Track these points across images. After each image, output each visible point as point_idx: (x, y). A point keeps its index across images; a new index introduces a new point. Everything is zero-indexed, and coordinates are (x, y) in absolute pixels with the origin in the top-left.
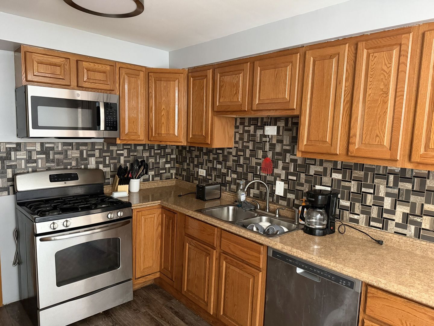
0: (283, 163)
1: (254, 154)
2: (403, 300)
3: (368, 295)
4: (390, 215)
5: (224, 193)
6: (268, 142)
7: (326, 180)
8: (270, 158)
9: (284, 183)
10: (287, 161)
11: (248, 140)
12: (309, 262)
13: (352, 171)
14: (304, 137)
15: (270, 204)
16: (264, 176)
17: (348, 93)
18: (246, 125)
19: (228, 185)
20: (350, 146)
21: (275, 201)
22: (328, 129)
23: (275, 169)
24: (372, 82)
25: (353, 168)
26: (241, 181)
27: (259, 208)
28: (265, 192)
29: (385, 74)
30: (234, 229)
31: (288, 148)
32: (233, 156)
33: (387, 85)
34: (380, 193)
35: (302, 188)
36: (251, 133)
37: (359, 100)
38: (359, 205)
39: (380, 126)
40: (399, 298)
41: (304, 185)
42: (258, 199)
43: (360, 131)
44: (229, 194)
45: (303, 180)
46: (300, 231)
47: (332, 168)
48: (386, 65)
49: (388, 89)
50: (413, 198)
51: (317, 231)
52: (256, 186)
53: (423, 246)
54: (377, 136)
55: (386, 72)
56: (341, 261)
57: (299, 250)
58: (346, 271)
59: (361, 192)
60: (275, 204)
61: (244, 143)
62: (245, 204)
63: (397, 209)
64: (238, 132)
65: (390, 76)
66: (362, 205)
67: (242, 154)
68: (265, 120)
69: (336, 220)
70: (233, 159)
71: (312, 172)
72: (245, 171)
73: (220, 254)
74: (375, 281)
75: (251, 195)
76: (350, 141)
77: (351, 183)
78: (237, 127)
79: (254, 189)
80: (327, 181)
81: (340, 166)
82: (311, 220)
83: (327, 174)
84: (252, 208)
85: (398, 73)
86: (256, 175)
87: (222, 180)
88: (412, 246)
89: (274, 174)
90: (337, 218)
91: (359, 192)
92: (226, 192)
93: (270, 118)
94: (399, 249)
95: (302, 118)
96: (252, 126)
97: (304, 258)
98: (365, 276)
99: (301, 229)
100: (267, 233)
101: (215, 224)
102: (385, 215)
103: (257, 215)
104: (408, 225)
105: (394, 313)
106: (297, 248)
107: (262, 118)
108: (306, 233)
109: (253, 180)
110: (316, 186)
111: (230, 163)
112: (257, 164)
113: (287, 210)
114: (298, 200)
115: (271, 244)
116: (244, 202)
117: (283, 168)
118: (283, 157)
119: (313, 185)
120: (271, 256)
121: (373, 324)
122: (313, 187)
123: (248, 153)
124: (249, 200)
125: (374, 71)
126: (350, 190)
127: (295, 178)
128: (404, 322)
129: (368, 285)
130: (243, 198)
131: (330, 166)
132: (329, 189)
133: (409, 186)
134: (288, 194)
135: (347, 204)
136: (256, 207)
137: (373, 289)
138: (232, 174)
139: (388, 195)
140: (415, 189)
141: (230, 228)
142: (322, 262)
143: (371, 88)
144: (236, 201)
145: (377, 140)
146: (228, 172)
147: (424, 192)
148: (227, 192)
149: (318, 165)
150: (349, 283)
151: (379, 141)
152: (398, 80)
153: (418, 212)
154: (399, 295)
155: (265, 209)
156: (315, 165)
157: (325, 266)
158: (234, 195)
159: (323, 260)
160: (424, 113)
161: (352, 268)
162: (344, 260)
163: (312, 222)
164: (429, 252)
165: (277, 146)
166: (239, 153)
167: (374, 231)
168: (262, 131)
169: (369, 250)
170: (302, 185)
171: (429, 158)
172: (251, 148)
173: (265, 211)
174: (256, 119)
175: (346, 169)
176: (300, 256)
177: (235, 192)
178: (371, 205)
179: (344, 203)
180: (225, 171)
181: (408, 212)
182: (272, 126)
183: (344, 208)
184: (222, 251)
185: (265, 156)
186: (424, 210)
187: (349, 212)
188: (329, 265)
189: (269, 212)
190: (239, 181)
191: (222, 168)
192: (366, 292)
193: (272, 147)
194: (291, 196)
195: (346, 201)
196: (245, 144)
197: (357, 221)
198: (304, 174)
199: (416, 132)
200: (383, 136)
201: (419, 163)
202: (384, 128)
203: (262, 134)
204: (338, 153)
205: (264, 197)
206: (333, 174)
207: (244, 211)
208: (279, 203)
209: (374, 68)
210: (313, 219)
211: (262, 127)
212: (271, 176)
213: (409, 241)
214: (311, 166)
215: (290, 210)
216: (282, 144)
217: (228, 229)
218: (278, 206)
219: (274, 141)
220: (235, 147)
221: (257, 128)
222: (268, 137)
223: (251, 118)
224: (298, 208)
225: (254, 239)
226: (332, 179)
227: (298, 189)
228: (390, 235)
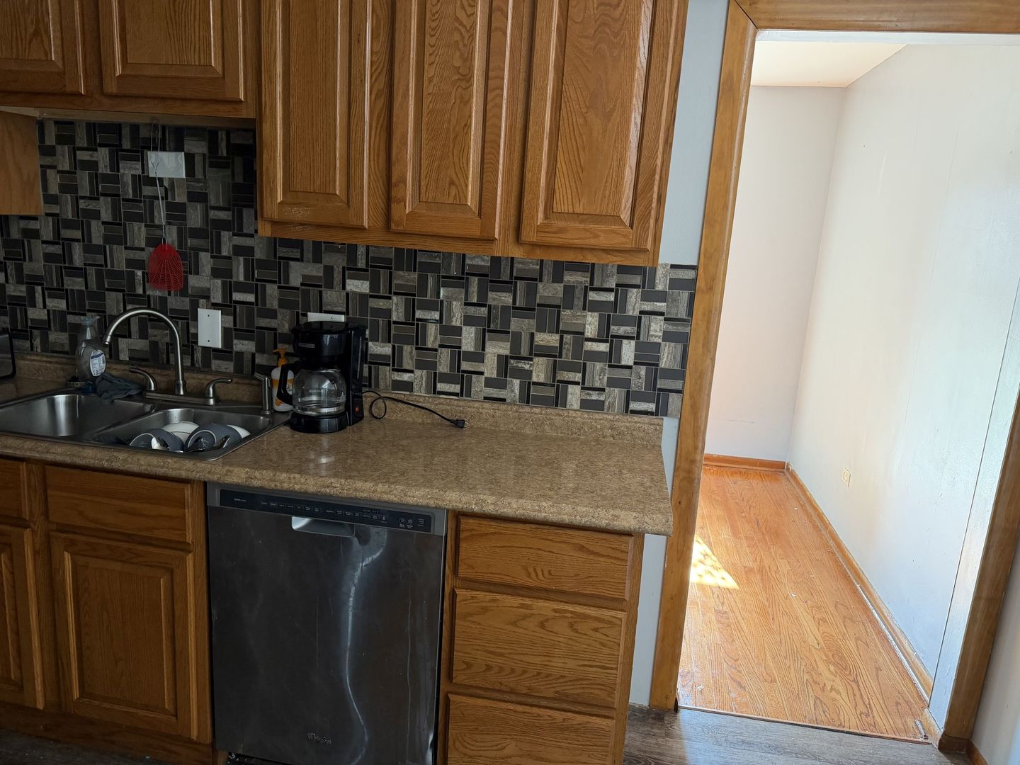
0: (212, 257)
1: (116, 234)
2: (527, 527)
3: (462, 535)
4: (474, 363)
5: (24, 359)
6: (162, 198)
7: (331, 296)
8: (173, 244)
9: (222, 314)
10: (225, 253)
11: (92, 191)
12: (325, 495)
13: (391, 273)
14: (274, 181)
15: (186, 375)
16: (160, 297)
17: (378, 71)
18: (81, 145)
19: (36, 332)
20: (394, 207)
21: (199, 364)
22: (338, 162)
23: (189, 276)
24: (434, 49)
25: (393, 266)
26: (82, 318)
27: (153, 389)
28: (167, 344)
29: (463, 30)
30: (91, 455)
31: (223, 215)
32: (44, 242)
33: (468, 59)
34: (454, 319)
35: (272, 323)
36: (100, 171)
37: (408, 90)
38: (412, 350)
39: (456, 160)
40: (520, 526)
41: (278, 314)
42: (147, 363)
43: (413, 171)
44: (45, 359)
45: (273, 303)
46: (282, 429)
47: (344, 268)
48: (463, 8)
49: (471, 69)
50: (515, 324)
51: (325, 423)
52: (135, 328)
53: (536, 416)
54: (452, 183)
55: (464, 26)
56: (396, 477)
57: (295, 473)
58: (413, 497)
59: (413, 319)
60: (199, 371)
61: (81, 201)
62: (108, 383)
63: (487, 350)
64: (54, 167)
65: (473, 37)
66: (417, 349)
67: (77, 234)
68: (144, 133)
69: (364, 389)
70: (47, 251)
71: (295, 280)
72: (93, 286)
73: (48, 537)
74: (474, 502)
75: (124, 356)
76: (393, 194)
77: (391, 301)
78: (47, 151)
79: (130, 337)
80: (336, 300)
81: (364, 261)
82: (307, 399)
83: (335, 283)
84: (133, 392)
85: (490, 33)
86: (131, 298)
87: (14, 320)
88: (516, 421)
89: (190, 289)
90: (365, 386)
91: (411, 320)
92: (31, 355)
93: (160, 129)
94: (495, 431)
95: (266, 128)
96: (103, 149)
97: (311, 489)
98: (455, 499)
99: (285, 425)
100: (192, 449)
101: (18, 453)
102: (465, 366)
103: (152, 409)
104: (508, 379)
105: (513, 558)
106: (287, 471)
107: (135, 128)
108: (299, 430)
109: (126, 311)
110: (309, 314)
111: (36, 266)
112: (132, 263)
113: (236, 383)
114: (265, 355)
115: (215, 473)
116: (103, 377)
117: (216, 273)
118: (212, 243)
119: (300, 312)
120: (217, 504)
121: (475, 593)
122: (300, 316)
123: (97, 233)
124: (117, 370)
125: (438, 21)
126: (390, 316)
127: (251, 298)
128: (531, 570)
129: (459, 516)
130: (97, 365)
131: (338, 261)
132: (342, 318)
133: (506, 298)
134: (235, 341)
135: (385, 350)
136: (144, 388)
137: (471, 521)
138: (47, 300)
139: (468, 321)
140: (517, 305)
141: (74, 455)
142: (356, 490)
143: (433, 63)
144: (75, 379)
145: (453, 194)
146: (31, 293)
147: (534, 310)
148: (37, 355)
149: (308, 262)
150: (421, 521)
151: (456, 195)
152: (491, 51)
153: (524, 351)
154: (523, 519)
155: (172, 389)
156: (302, 261)
157: (366, 495)
158: (64, 360)
159: (359, 484)
160: (543, 133)
161: (425, 486)
162: (403, 474)
163: (311, 402)
164: (546, 426)
165: (190, 210)
166: (67, 233)
167: (445, 403)
168: (139, 165)
169: (443, 442)
170: (272, 314)
171: (554, 233)
172: (106, 215)
173: (173, 393)
174: (116, 128)
175: (377, 267)
176: (299, 486)
177: (67, 353)
178: (437, 347)
179: (379, 348)
180: (20, 291)
181: (507, 352)
182: (170, 151)
183: (381, 361)
184: (54, 527)
185: (155, 242)
186: (536, 345)
187: (391, 367)
188: (373, 492)
189: (185, 395)
190: (77, 317)
191: (7, 281)
192: (458, 530)
193: (177, 212)
194: (244, 346)
195: (382, 344)
196: (83, 204)
197: (408, 386)
198: (275, 286)
199: (528, 175)
200: (465, 182)
201: (534, 245)
202: (465, 166)
203: (139, 176)
204: (366, 224)
205: (165, 356)
206: (348, 281)
207: (107, 402)
208: (213, 369)
209: (437, 12)
210: (311, 394)
211: (138, 154)
212: (181, 296)
213: (511, 411)
214: (292, 263)
215: (247, 381)
216: (206, 206)
217: (68, 460)
218: (209, 377)
219: (181, 197)
220: (47, 215)
221: (117, 154)
222: (161, 185)
223: (94, 124)
224: (269, 375)
225: (162, 471)
226: (347, 294)
227: (263, 325)
228: (477, 405)
